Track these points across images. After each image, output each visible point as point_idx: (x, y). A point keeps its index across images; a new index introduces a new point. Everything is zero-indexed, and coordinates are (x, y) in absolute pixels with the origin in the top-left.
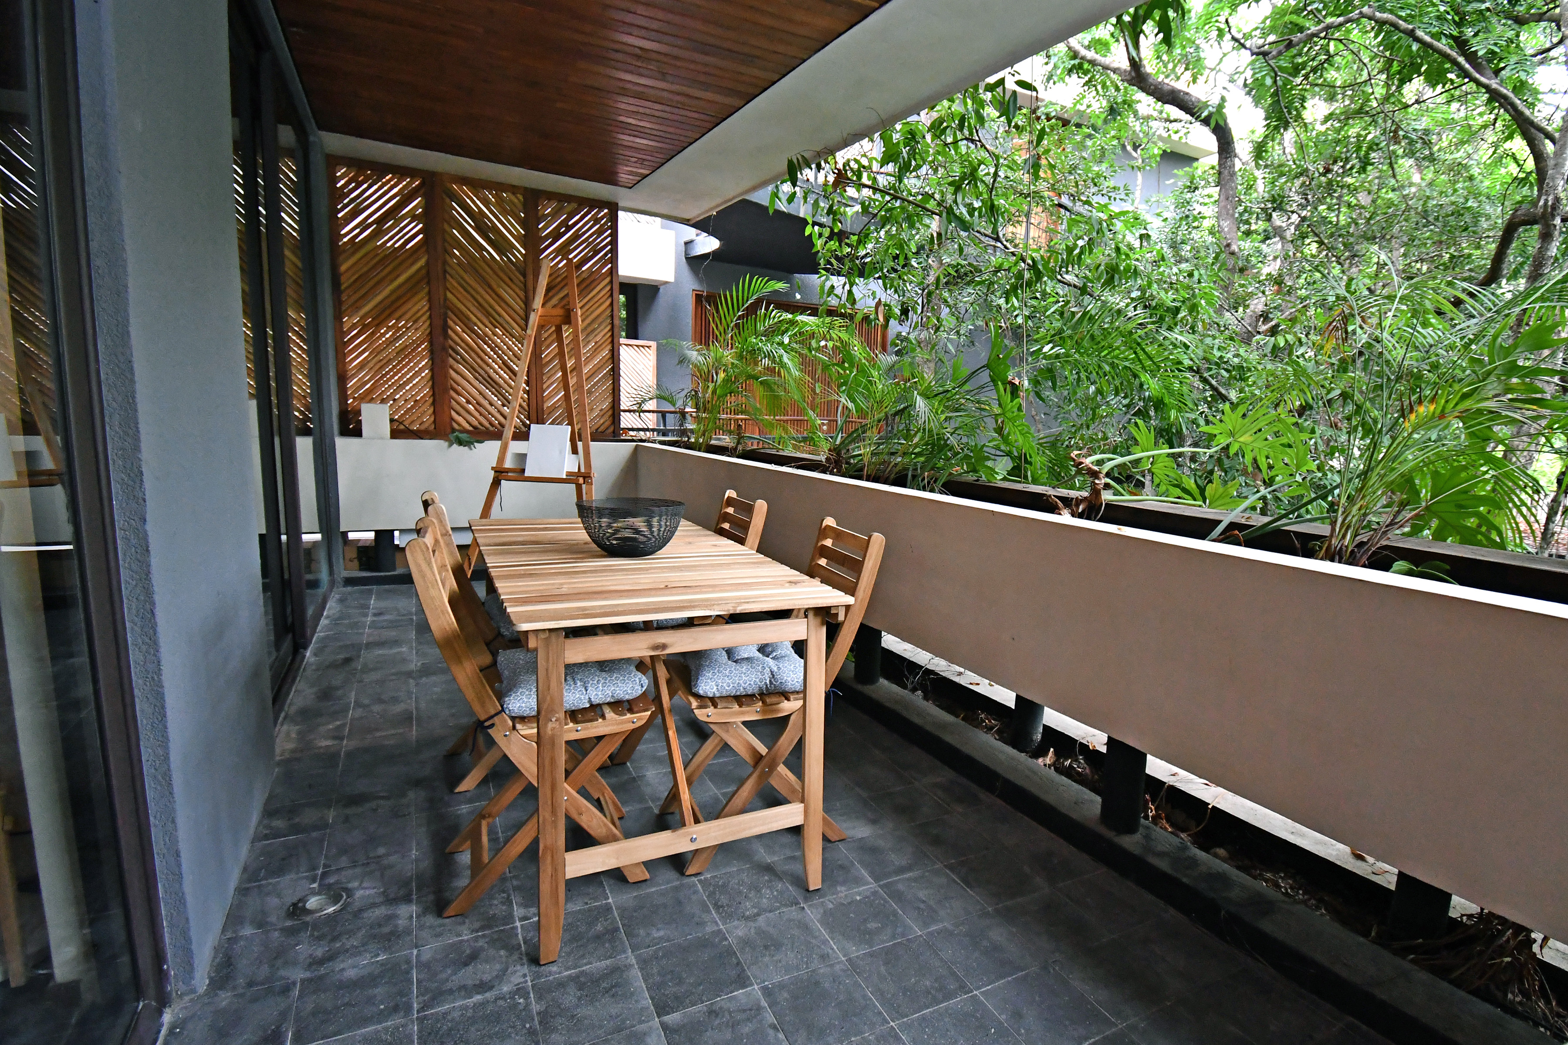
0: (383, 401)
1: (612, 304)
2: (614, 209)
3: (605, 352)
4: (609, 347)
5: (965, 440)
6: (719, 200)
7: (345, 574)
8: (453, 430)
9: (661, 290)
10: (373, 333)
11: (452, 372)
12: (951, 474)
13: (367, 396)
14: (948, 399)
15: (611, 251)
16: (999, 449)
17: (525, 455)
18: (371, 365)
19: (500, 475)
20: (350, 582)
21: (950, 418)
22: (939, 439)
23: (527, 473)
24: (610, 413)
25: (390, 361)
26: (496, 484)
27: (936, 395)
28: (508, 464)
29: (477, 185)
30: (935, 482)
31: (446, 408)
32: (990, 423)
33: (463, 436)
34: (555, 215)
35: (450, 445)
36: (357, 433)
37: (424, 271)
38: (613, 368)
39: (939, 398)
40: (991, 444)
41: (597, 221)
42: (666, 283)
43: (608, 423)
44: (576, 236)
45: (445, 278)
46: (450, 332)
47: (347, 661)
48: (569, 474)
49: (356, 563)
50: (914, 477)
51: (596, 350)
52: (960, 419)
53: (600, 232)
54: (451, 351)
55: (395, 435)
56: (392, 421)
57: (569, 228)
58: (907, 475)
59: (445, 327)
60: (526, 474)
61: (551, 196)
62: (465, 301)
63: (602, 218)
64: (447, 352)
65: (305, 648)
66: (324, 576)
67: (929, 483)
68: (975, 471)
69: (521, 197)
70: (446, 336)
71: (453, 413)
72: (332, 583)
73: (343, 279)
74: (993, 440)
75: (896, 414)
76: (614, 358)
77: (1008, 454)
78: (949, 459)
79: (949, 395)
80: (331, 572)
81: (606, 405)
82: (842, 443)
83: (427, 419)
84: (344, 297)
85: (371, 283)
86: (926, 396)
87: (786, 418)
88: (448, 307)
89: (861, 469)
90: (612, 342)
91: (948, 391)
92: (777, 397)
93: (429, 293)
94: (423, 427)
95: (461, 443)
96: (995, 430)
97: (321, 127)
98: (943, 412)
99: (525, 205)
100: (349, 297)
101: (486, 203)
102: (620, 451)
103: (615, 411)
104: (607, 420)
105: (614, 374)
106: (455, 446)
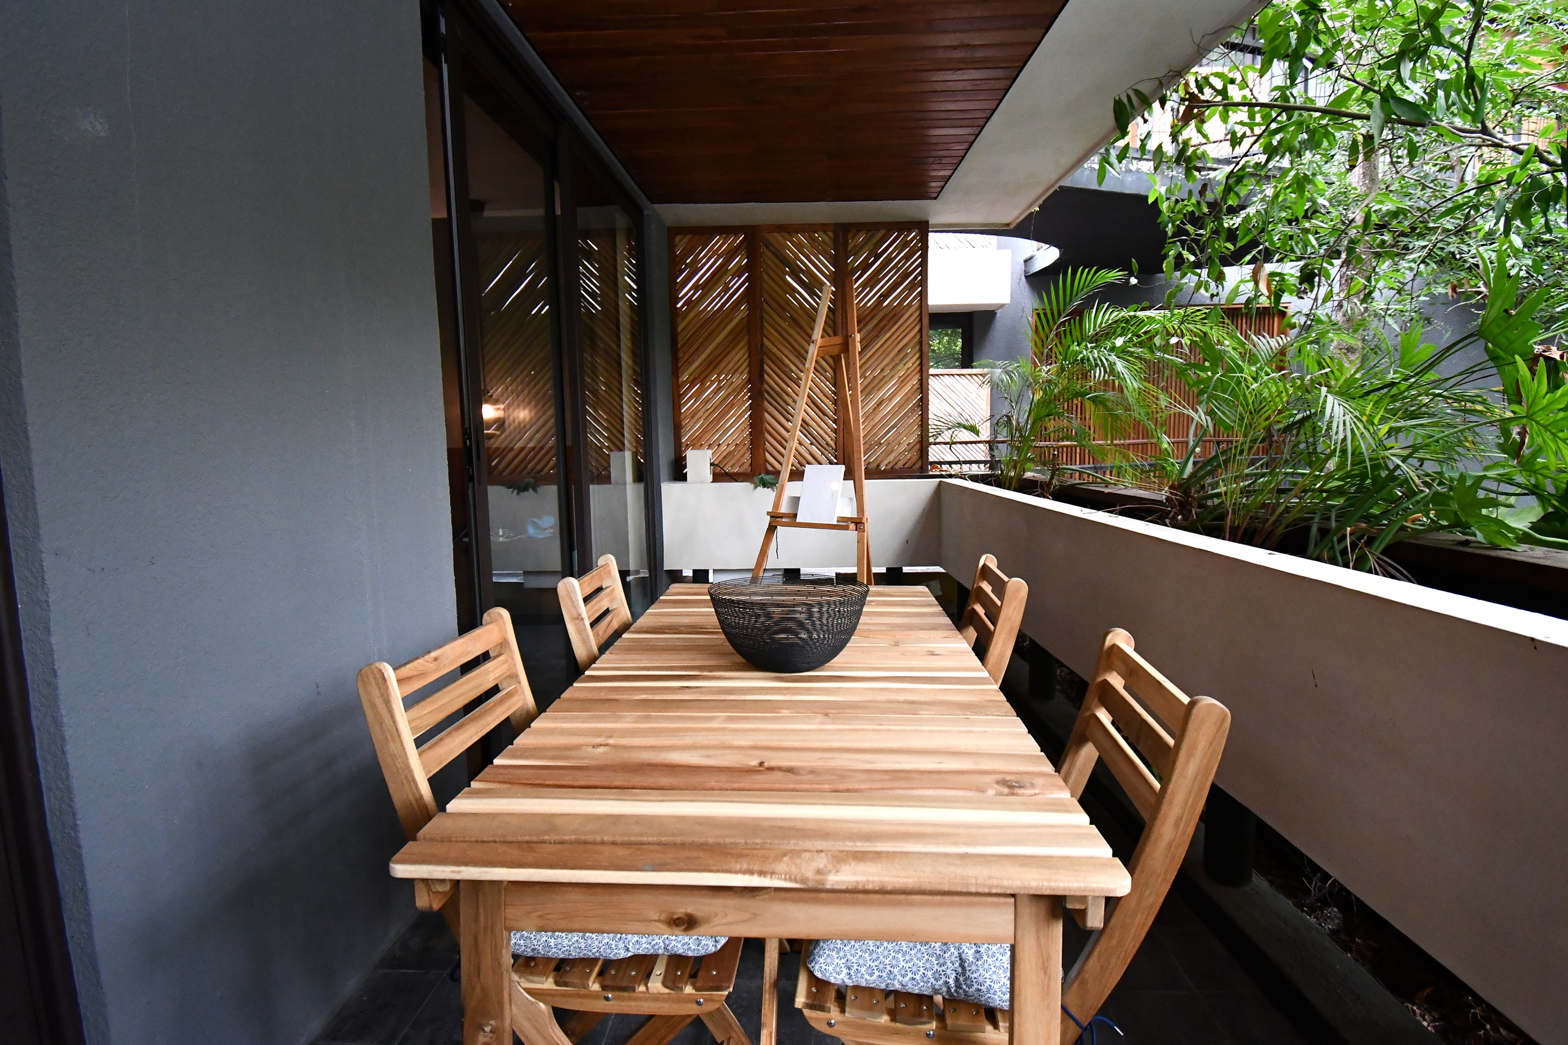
0: (709, 447)
2: (922, 231)
3: (915, 381)
4: (918, 376)
5: (1430, 467)
6: (1040, 190)
9: (998, 315)
11: (766, 415)
12: (1403, 528)
13: (696, 444)
14: (1394, 399)
15: (920, 273)
16: (1511, 482)
17: (798, 498)
19: (776, 520)
21: (1398, 430)
22: (1376, 467)
24: (918, 446)
25: (715, 410)
26: (772, 529)
27: (1368, 393)
28: (784, 509)
29: (792, 230)
30: (1370, 542)
31: (761, 451)
32: (1491, 435)
34: (864, 245)
35: (756, 487)
36: (682, 477)
37: (745, 321)
38: (921, 399)
39: (1374, 397)
40: (1490, 474)
41: (905, 244)
42: (1002, 306)
43: (915, 458)
44: (884, 265)
45: (762, 326)
46: (766, 377)
48: (841, 519)
50: (1324, 532)
51: (902, 382)
52: (1420, 431)
53: (907, 257)
54: (766, 395)
55: (715, 480)
56: (711, 464)
57: (878, 257)
58: (1308, 529)
59: (762, 371)
60: (798, 520)
61: (861, 227)
62: (780, 346)
63: (912, 240)
64: (762, 395)
67: (1354, 545)
68: (1458, 524)
69: (831, 234)
71: (767, 454)
73: (680, 338)
74: (1496, 465)
75: (1288, 429)
76: (923, 388)
77: (1534, 491)
78: (1397, 501)
79: (1394, 391)
81: (913, 438)
82: (1193, 475)
83: (743, 462)
84: (680, 355)
85: (702, 339)
86: (1344, 394)
87: (1128, 441)
88: (764, 353)
89: (1222, 517)
90: (921, 371)
91: (1392, 384)
92: (1116, 417)
93: (749, 342)
94: (742, 470)
95: (763, 485)
96: (1502, 448)
98: (1383, 420)
99: (835, 241)
100: (685, 353)
101: (802, 248)
102: (922, 488)
103: (923, 445)
104: (914, 455)
105: (923, 404)
106: (760, 489)
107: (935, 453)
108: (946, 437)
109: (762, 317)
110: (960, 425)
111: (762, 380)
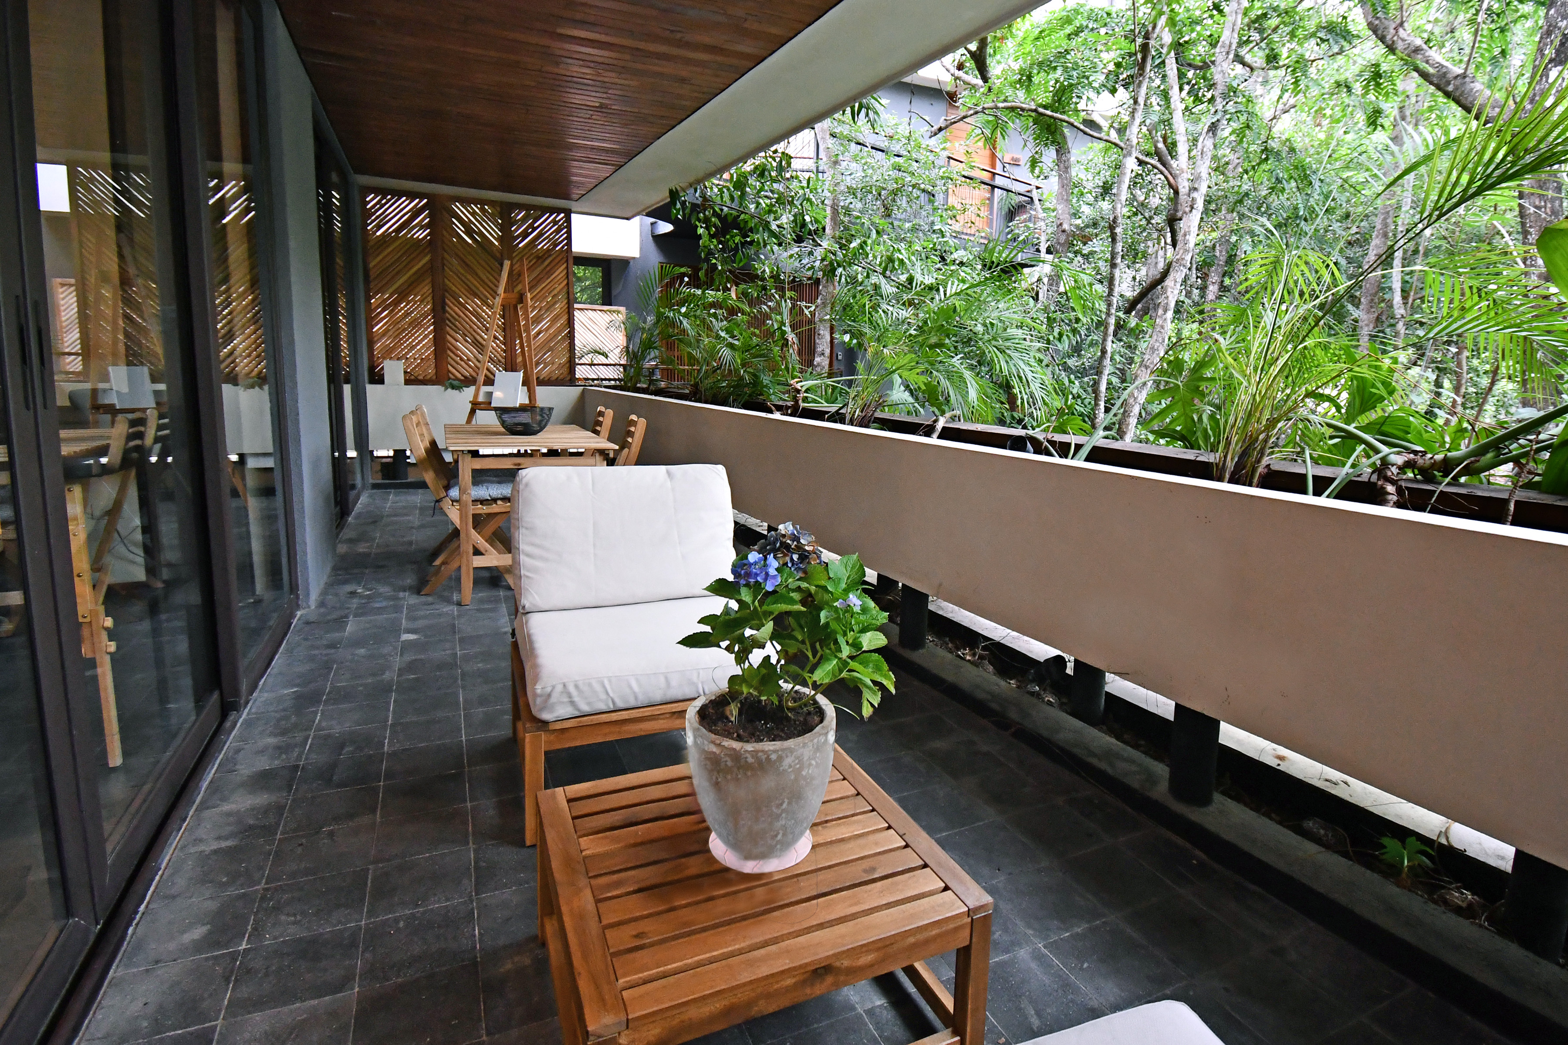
0: (398, 359)
1: (568, 284)
2: (568, 213)
3: (563, 320)
4: (566, 317)
7: (371, 481)
8: (449, 378)
9: (631, 263)
10: (392, 311)
11: (449, 336)
13: (388, 353)
15: (566, 244)
17: (491, 394)
18: (390, 333)
19: (475, 406)
20: (375, 486)
23: (493, 405)
24: (568, 366)
25: (405, 329)
26: (473, 412)
28: (481, 399)
29: (466, 202)
31: (444, 363)
33: (456, 383)
34: (524, 220)
35: (446, 389)
36: (381, 381)
37: (429, 265)
38: (569, 331)
42: (634, 258)
43: (566, 373)
44: (540, 235)
45: (444, 269)
46: (447, 307)
47: (375, 522)
48: (522, 405)
49: (380, 475)
53: (558, 231)
54: (448, 322)
55: (408, 382)
56: (405, 372)
57: (534, 229)
59: (444, 304)
61: (521, 207)
62: (457, 286)
63: (560, 220)
64: (445, 322)
65: (348, 514)
66: (358, 481)
69: (498, 209)
70: (445, 311)
71: (449, 366)
72: (364, 487)
73: (371, 273)
76: (570, 323)
80: (363, 478)
81: (565, 359)
83: (431, 371)
84: (372, 285)
85: (389, 277)
88: (446, 290)
90: (569, 313)
93: (432, 280)
94: (428, 377)
95: (453, 387)
97: (355, 172)
99: (501, 214)
100: (376, 285)
101: (474, 214)
102: (572, 393)
103: (572, 365)
104: (565, 370)
105: (571, 336)
106: (449, 390)
107: (581, 372)
108: (586, 360)
109: (444, 265)
110: (596, 352)
111: (444, 311)
